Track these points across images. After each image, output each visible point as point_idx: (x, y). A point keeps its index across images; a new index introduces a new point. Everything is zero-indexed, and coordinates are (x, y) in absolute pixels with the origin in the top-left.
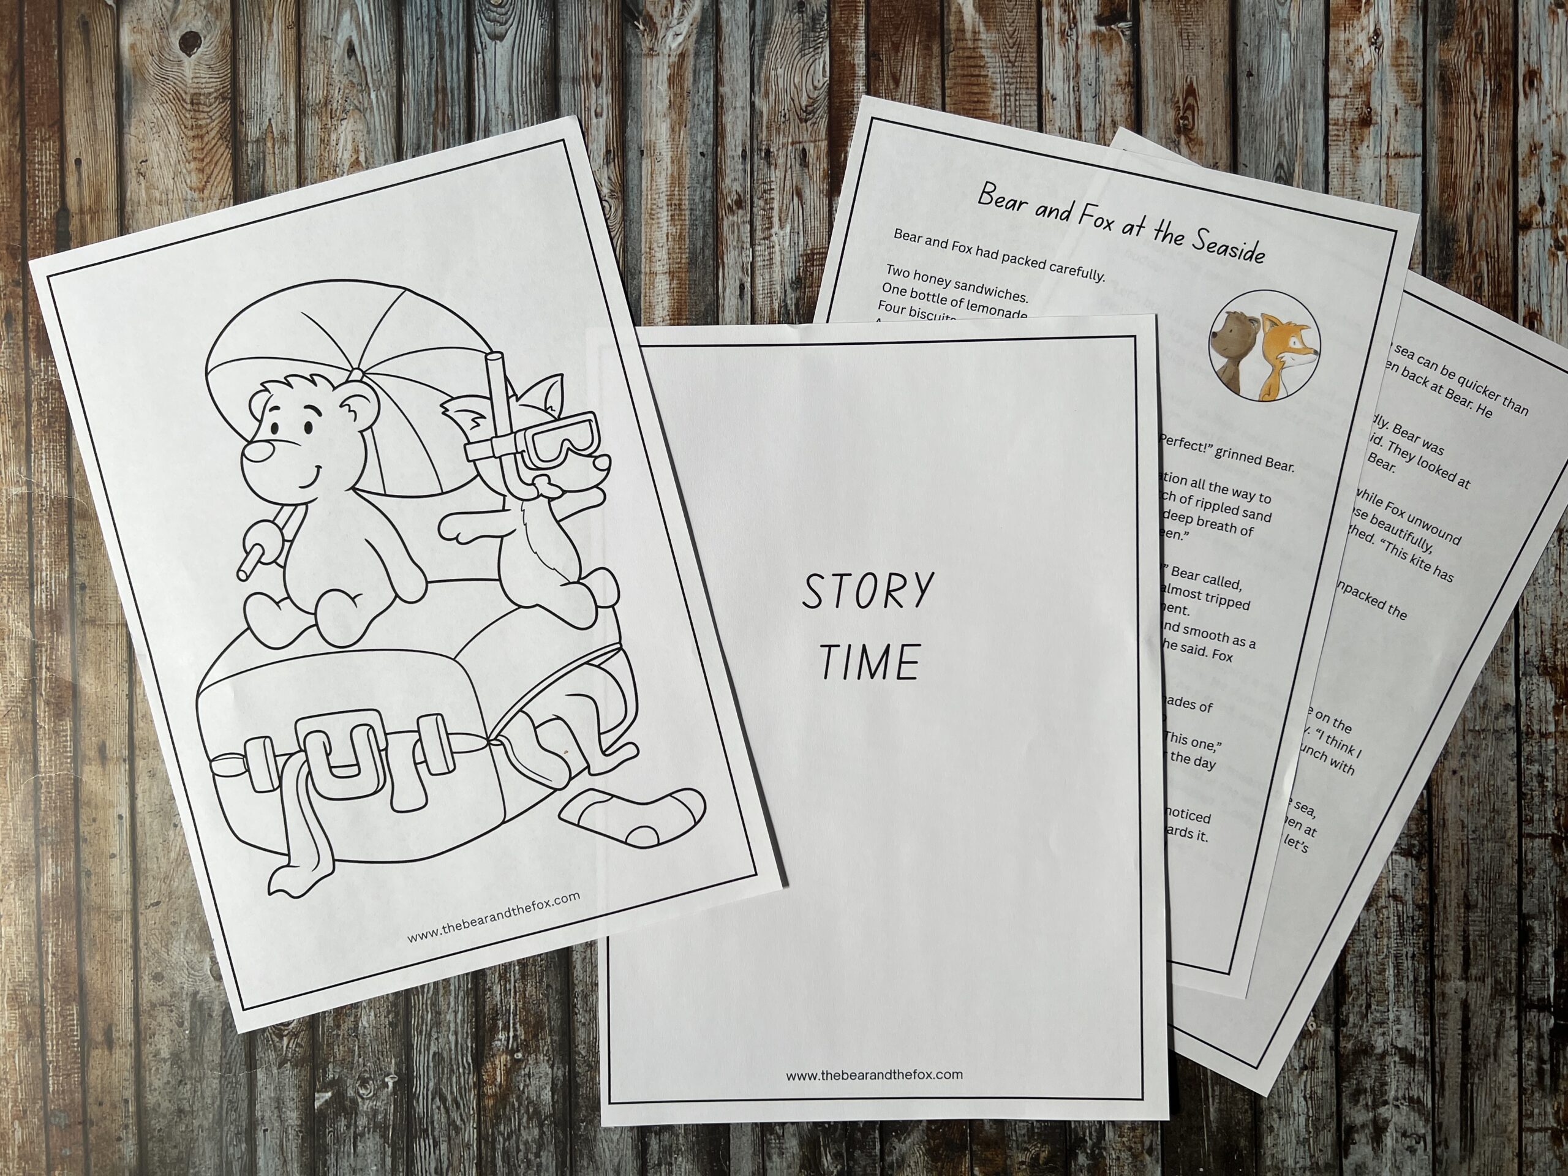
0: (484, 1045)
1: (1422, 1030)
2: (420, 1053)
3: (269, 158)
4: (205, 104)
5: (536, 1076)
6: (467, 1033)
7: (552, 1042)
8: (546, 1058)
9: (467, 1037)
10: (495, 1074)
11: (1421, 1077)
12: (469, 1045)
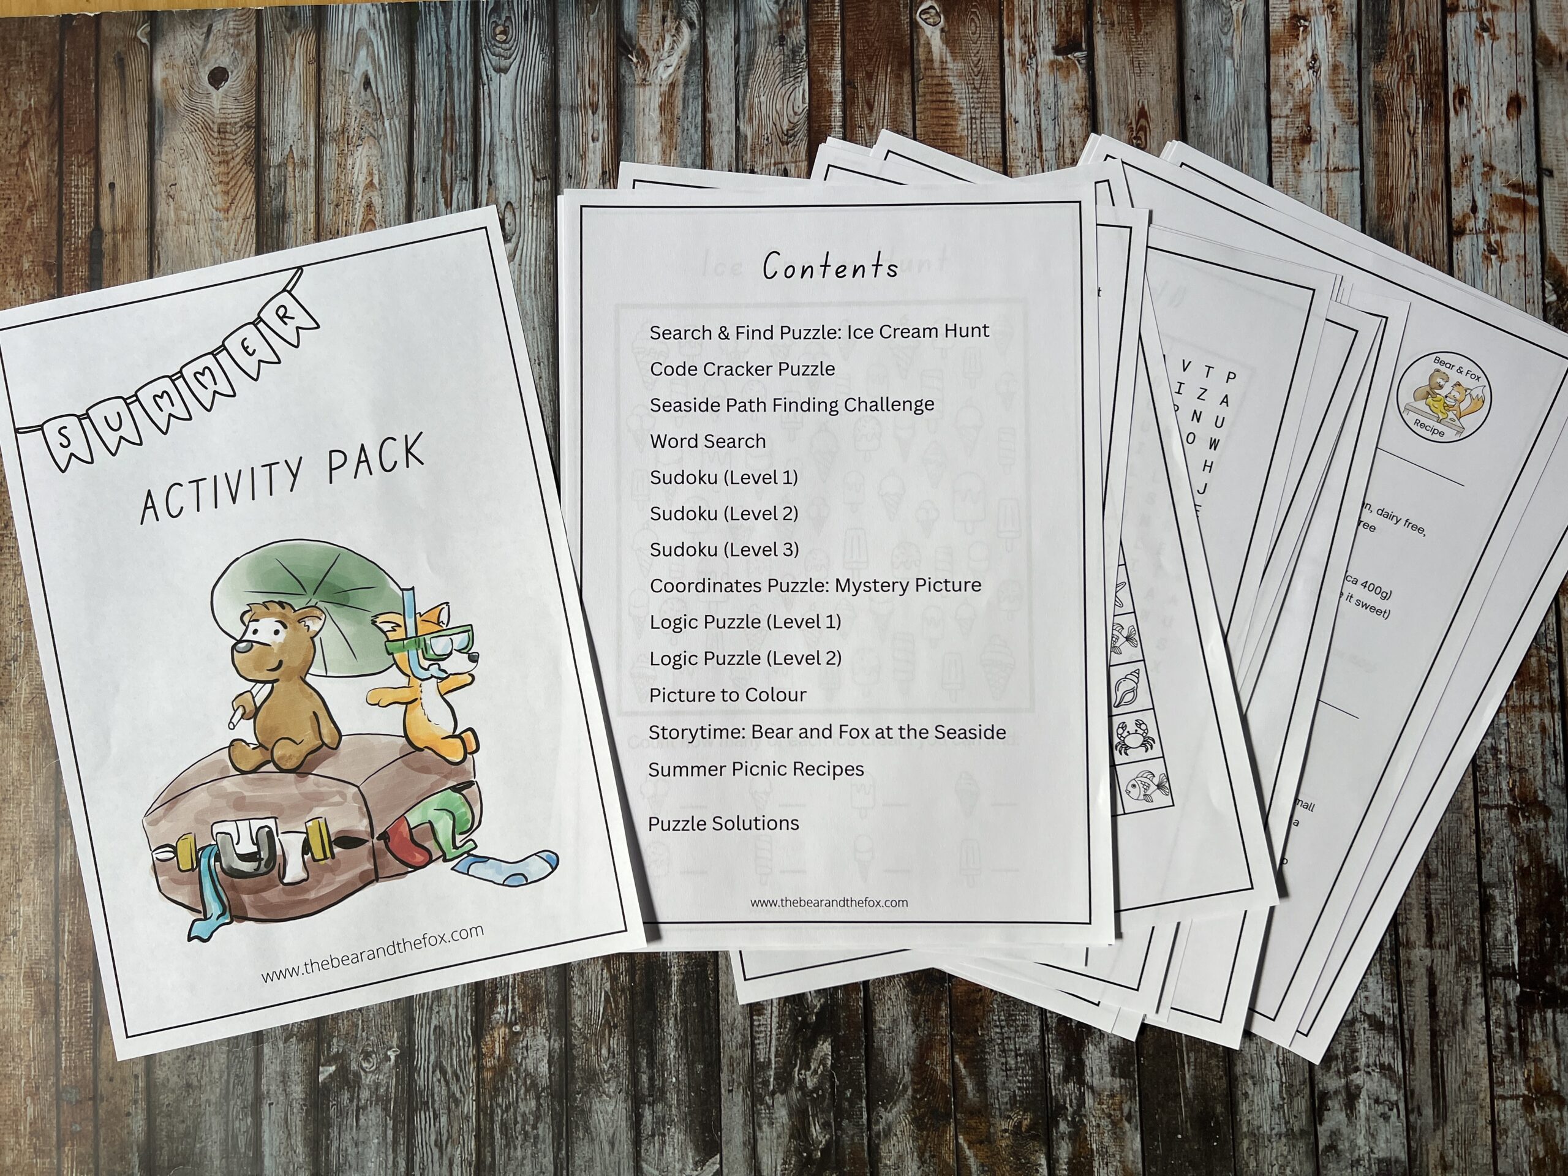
0: (483, 1018)
1: (1390, 997)
2: (422, 1027)
3: (290, 181)
4: (231, 133)
5: (534, 1048)
6: (467, 1006)
7: (549, 1015)
8: (543, 1031)
9: (467, 1011)
10: (494, 1046)
11: (1391, 1043)
12: (469, 1018)
